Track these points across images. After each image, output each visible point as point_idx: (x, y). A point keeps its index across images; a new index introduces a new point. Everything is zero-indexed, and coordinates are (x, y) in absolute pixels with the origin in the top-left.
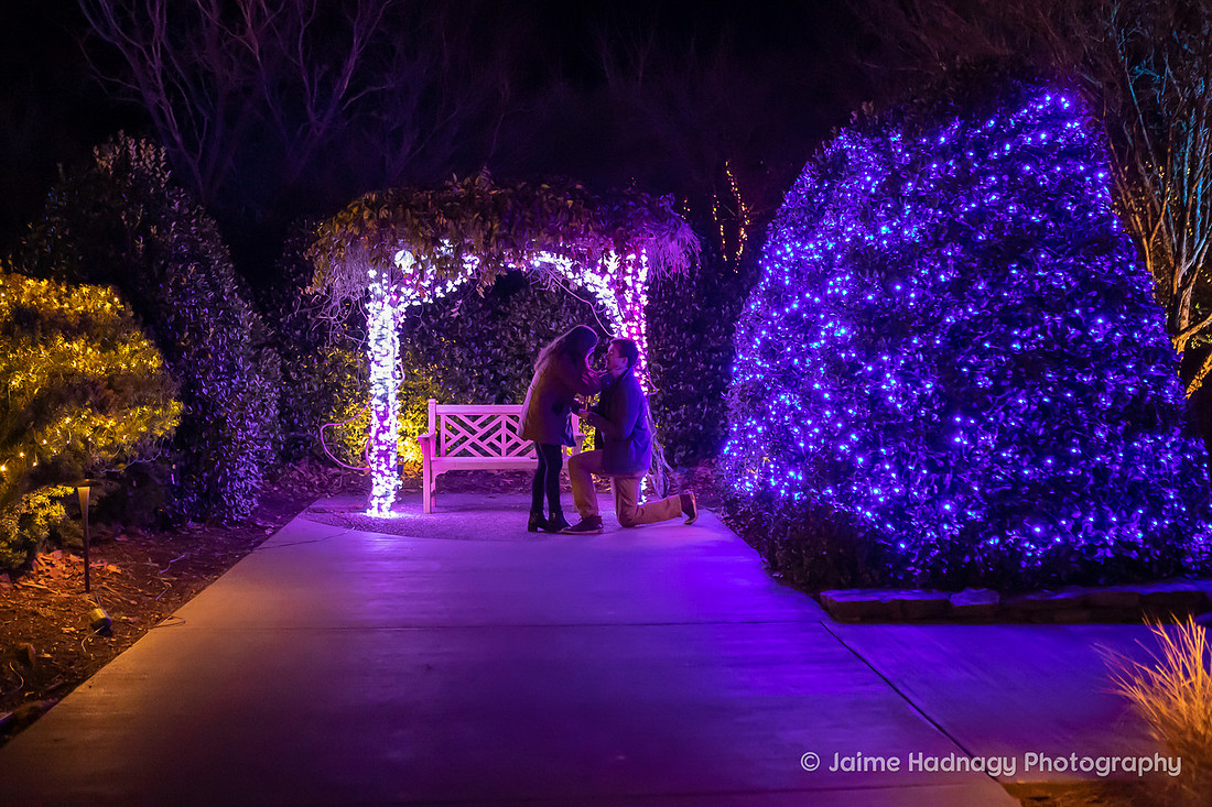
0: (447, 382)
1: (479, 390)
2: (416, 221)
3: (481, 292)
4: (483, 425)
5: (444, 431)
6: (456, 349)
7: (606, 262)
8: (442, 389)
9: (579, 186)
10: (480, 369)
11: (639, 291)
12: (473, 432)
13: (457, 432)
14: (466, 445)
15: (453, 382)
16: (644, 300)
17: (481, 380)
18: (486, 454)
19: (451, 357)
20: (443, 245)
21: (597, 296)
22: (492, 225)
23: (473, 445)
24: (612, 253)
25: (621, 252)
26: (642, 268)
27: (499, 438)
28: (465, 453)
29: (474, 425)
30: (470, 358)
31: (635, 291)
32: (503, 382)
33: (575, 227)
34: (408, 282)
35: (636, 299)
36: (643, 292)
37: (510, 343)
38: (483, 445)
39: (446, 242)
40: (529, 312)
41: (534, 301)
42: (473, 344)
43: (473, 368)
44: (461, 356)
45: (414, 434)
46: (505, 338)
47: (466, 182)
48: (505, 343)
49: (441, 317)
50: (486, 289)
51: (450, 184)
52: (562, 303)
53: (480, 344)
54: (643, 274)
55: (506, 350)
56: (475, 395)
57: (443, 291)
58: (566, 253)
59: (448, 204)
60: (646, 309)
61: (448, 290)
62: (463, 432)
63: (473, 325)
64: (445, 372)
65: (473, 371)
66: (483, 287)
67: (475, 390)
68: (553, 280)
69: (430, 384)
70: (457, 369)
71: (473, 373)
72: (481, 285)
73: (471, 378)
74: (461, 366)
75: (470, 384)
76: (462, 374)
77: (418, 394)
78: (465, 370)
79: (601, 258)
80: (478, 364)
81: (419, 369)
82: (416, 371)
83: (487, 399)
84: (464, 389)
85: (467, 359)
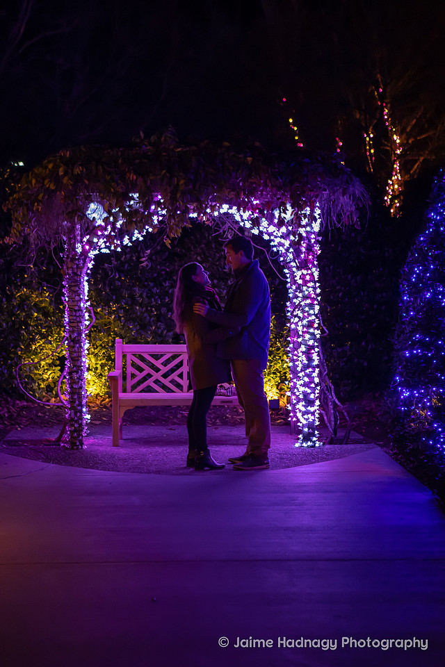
0: (126, 321)
1: (158, 328)
2: (108, 178)
3: (168, 242)
4: (165, 364)
5: (130, 370)
6: (137, 289)
7: (283, 215)
8: (123, 326)
9: (257, 144)
10: (158, 308)
11: (313, 241)
12: (157, 370)
13: (141, 370)
14: (150, 382)
15: (134, 320)
16: (317, 248)
17: (159, 318)
18: (168, 390)
19: (132, 297)
20: (133, 198)
21: (272, 244)
22: (178, 182)
23: (156, 382)
24: (289, 207)
25: (297, 206)
26: (316, 220)
27: (181, 376)
28: (149, 390)
29: (158, 364)
30: (150, 298)
31: (310, 241)
33: (255, 183)
34: (100, 233)
35: (310, 249)
36: (317, 242)
38: (166, 382)
39: (136, 196)
41: (208, 244)
42: (151, 284)
43: (152, 307)
44: (141, 296)
45: (96, 369)
47: (153, 139)
49: (122, 259)
50: (173, 240)
51: (138, 140)
53: (158, 285)
54: (316, 227)
56: (154, 333)
57: (130, 239)
58: (245, 206)
59: (137, 161)
60: (319, 258)
61: (134, 239)
62: (148, 370)
63: (152, 267)
64: (126, 311)
65: (151, 309)
66: (170, 239)
67: (154, 328)
68: (229, 228)
69: (112, 322)
70: (138, 308)
71: (152, 312)
72: (168, 237)
73: (151, 317)
74: (141, 306)
75: (149, 322)
76: (142, 313)
77: (100, 332)
78: (144, 309)
79: (278, 211)
80: (156, 303)
81: (102, 309)
82: (98, 310)
83: (166, 336)
84: (144, 327)
85: (146, 299)
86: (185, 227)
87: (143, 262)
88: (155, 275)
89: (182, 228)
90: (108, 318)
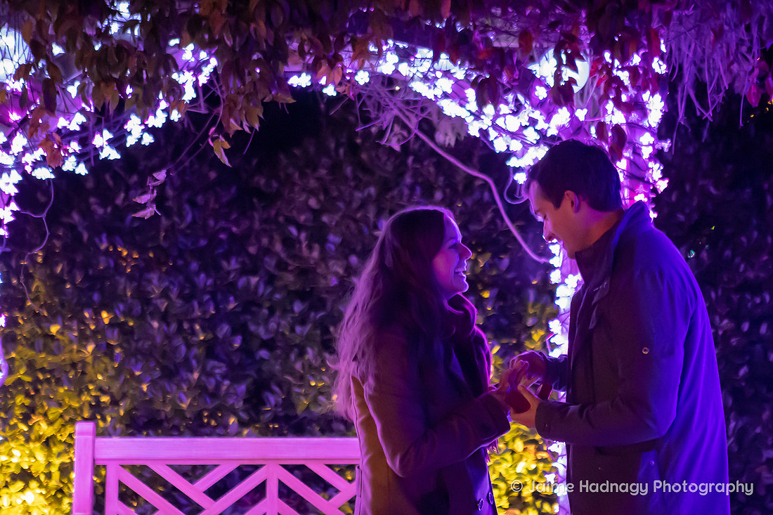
0: (129, 354)
1: (206, 373)
3: (220, 148)
5: (117, 509)
6: (154, 277)
7: (567, 73)
8: (119, 371)
10: (210, 324)
11: (646, 152)
15: (147, 355)
16: (656, 171)
17: (211, 349)
19: (143, 297)
20: (114, 13)
21: (513, 163)
29: (195, 491)
30: (187, 299)
32: (263, 353)
36: (658, 155)
37: (282, 265)
40: (326, 192)
41: (335, 168)
43: (192, 321)
44: (165, 294)
46: (268, 251)
48: (270, 263)
49: (119, 201)
50: (238, 139)
52: (402, 175)
53: (211, 266)
55: (270, 280)
56: (201, 388)
57: (118, 141)
61: (131, 141)
63: (194, 221)
64: (126, 332)
65: (192, 329)
66: (227, 137)
67: (196, 375)
68: (397, 120)
69: (89, 360)
70: (156, 324)
71: (194, 333)
72: (221, 130)
73: (189, 346)
74: (164, 318)
75: (187, 360)
76: (168, 337)
77: (59, 382)
78: (174, 327)
79: (554, 62)
80: (204, 312)
81: (64, 327)
82: (54, 329)
83: (227, 393)
84: (171, 372)
85: (179, 302)
86: (274, 103)
87: (143, 207)
88: (203, 242)
89: (264, 104)
90: (79, 351)
